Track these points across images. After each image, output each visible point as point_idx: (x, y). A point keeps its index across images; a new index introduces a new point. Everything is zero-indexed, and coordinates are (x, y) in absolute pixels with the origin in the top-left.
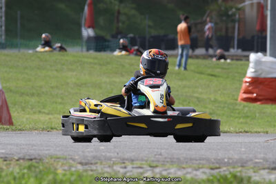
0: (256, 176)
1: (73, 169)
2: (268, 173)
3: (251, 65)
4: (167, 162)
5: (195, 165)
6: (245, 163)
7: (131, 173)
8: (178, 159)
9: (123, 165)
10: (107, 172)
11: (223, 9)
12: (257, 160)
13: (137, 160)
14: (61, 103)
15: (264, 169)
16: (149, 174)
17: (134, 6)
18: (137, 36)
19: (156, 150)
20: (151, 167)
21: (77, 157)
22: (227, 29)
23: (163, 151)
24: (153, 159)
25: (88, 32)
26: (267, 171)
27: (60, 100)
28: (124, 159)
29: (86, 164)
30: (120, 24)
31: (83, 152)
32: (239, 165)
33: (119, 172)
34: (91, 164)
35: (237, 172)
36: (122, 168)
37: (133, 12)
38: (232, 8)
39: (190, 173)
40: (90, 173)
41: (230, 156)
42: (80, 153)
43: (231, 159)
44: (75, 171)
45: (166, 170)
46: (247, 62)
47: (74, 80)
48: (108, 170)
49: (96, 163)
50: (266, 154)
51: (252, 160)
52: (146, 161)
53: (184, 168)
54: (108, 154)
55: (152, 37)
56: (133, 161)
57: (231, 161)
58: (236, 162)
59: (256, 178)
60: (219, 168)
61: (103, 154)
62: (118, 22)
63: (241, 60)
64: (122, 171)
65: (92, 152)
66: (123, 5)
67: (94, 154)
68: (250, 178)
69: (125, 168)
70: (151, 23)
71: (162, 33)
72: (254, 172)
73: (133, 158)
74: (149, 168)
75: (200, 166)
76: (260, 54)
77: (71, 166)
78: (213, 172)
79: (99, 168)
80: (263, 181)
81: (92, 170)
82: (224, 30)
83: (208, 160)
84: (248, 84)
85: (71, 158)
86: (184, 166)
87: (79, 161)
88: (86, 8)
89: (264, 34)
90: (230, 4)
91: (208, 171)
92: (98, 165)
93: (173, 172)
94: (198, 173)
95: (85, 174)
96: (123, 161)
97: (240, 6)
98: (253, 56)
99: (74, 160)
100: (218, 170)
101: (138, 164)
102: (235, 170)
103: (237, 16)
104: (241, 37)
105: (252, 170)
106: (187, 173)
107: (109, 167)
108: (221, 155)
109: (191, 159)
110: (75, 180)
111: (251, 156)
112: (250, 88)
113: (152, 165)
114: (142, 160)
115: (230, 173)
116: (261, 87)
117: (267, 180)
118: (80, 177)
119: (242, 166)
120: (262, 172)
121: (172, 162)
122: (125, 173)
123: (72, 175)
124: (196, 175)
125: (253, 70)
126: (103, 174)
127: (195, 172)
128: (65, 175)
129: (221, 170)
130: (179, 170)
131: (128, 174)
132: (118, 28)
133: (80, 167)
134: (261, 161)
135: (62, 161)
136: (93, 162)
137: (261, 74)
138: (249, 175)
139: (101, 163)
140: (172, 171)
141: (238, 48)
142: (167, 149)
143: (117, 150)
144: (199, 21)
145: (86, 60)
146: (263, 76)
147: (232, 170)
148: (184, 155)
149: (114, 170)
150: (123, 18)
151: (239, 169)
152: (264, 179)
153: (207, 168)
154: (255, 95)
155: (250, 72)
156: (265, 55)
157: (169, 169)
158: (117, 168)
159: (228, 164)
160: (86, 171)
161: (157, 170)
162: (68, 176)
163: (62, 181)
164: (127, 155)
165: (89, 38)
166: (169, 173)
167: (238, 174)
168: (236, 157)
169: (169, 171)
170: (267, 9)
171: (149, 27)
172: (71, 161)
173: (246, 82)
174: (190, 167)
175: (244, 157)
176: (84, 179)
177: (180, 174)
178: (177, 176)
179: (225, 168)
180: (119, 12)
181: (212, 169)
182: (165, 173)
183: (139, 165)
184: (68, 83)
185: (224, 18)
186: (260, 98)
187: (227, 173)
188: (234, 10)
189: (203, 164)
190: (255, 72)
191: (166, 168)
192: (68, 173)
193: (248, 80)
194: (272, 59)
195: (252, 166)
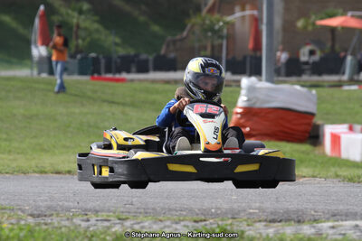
0: (250, 230)
1: (23, 222)
2: (265, 226)
3: (243, 92)
4: (140, 213)
5: (175, 217)
6: (237, 214)
7: (95, 227)
8: (154, 209)
9: (85, 217)
10: (65, 226)
11: (207, 22)
12: (251, 211)
13: (103, 211)
14: (6, 140)
15: (260, 221)
16: (117, 229)
17: (96, 18)
18: (101, 56)
19: (126, 198)
20: (120, 219)
21: (27, 208)
22: (213, 47)
23: (134, 200)
24: (122, 209)
25: (39, 51)
26: (263, 223)
27: (4, 136)
28: (86, 210)
29: (39, 216)
30: (80, 41)
31: (34, 201)
32: (230, 216)
33: (80, 225)
34: (45, 216)
35: (226, 225)
36: (83, 220)
37: (96, 26)
38: (218, 21)
39: (169, 227)
40: (44, 227)
41: (219, 205)
42: (31, 202)
43: (219, 209)
44: (25, 225)
45: (139, 223)
46: (237, 89)
47: (22, 111)
48: (67, 223)
49: (52, 215)
50: (262, 203)
51: (245, 211)
52: (114, 213)
53: (161, 221)
54: (66, 204)
55: (119, 57)
56: (97, 212)
57: (219, 212)
58: (226, 213)
59: (250, 232)
60: (205, 220)
61: (61, 203)
62: (77, 38)
63: (230, 86)
64: (84, 224)
65: (46, 201)
66: (83, 17)
67: (49, 203)
68: (243, 232)
69: (88, 220)
70: (118, 40)
71: (132, 52)
72: (248, 225)
73: (97, 208)
74: (118, 221)
75: (181, 218)
76: (253, 79)
77: (19, 219)
78: (196, 225)
79: (55, 221)
80: (258, 236)
81: (46, 224)
82: (209, 49)
83: (191, 210)
84: (239, 116)
85: (20, 209)
86: (161, 218)
87: (30, 212)
88: (37, 21)
89: (258, 54)
90: (217, 16)
91: (191, 224)
92: (54, 217)
93: (148, 225)
94: (178, 227)
95: (37, 228)
96: (85, 212)
97: (229, 19)
98: (245, 81)
99: (23, 211)
100: (203, 223)
101: (103, 215)
102: (225, 222)
103: (225, 31)
104: (230, 57)
105: (245, 223)
106: (165, 227)
107: (68, 219)
108: (207, 204)
109: (170, 210)
110: (25, 237)
111: (244, 205)
112: (242, 121)
113: (121, 217)
114: (109, 211)
115: (219, 226)
116: (255, 119)
117: (264, 235)
118: (31, 232)
119: (234, 218)
120: (258, 225)
121: (146, 213)
122: (89, 228)
123: (21, 229)
124: (176, 229)
125: (245, 98)
126: (61, 228)
127: (174, 226)
128: (12, 230)
129: (208, 222)
130: (155, 223)
131: (91, 229)
132: (77, 46)
133: (31, 220)
134: (257, 211)
135: (8, 212)
136: (47, 213)
137: (255, 103)
138: (242, 228)
139: (58, 215)
140: (146, 224)
141: (227, 70)
142: (140, 197)
143: (78, 199)
144: (178, 37)
145: (37, 86)
146: (258, 105)
147: (220, 223)
148: (161, 205)
149: (74, 224)
150: (82, 33)
151: (230, 221)
152: (260, 234)
153: (190, 221)
154: (248, 129)
155: (242, 101)
156: (260, 80)
157: (141, 222)
158: (77, 221)
159: (215, 215)
160: (39, 224)
161: (128, 223)
162: (16, 231)
163: (8, 237)
164: (90, 205)
165: (41, 58)
166: (143, 227)
167: (229, 228)
168: (225, 206)
169: (142, 225)
170: (262, 23)
171: (116, 44)
172: (20, 213)
173: (237, 113)
174: (169, 219)
175: (235, 206)
176: (36, 235)
177: (156, 228)
178: (152, 230)
179: (211, 221)
180: (78, 26)
181: (196, 222)
182: (137, 227)
183: (105, 217)
184: (15, 115)
185: (210, 34)
186: (254, 133)
187: (214, 226)
188: (221, 24)
189: (185, 216)
190: (248, 100)
191: (139, 221)
192: (16, 227)
193: (239, 110)
194: (268, 85)
195: (245, 218)
